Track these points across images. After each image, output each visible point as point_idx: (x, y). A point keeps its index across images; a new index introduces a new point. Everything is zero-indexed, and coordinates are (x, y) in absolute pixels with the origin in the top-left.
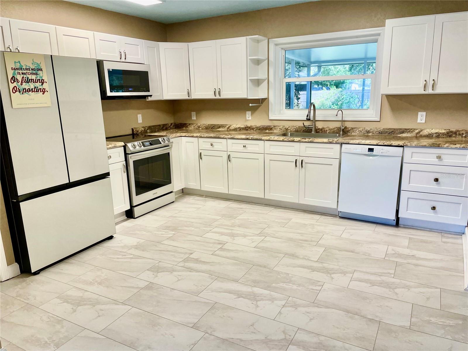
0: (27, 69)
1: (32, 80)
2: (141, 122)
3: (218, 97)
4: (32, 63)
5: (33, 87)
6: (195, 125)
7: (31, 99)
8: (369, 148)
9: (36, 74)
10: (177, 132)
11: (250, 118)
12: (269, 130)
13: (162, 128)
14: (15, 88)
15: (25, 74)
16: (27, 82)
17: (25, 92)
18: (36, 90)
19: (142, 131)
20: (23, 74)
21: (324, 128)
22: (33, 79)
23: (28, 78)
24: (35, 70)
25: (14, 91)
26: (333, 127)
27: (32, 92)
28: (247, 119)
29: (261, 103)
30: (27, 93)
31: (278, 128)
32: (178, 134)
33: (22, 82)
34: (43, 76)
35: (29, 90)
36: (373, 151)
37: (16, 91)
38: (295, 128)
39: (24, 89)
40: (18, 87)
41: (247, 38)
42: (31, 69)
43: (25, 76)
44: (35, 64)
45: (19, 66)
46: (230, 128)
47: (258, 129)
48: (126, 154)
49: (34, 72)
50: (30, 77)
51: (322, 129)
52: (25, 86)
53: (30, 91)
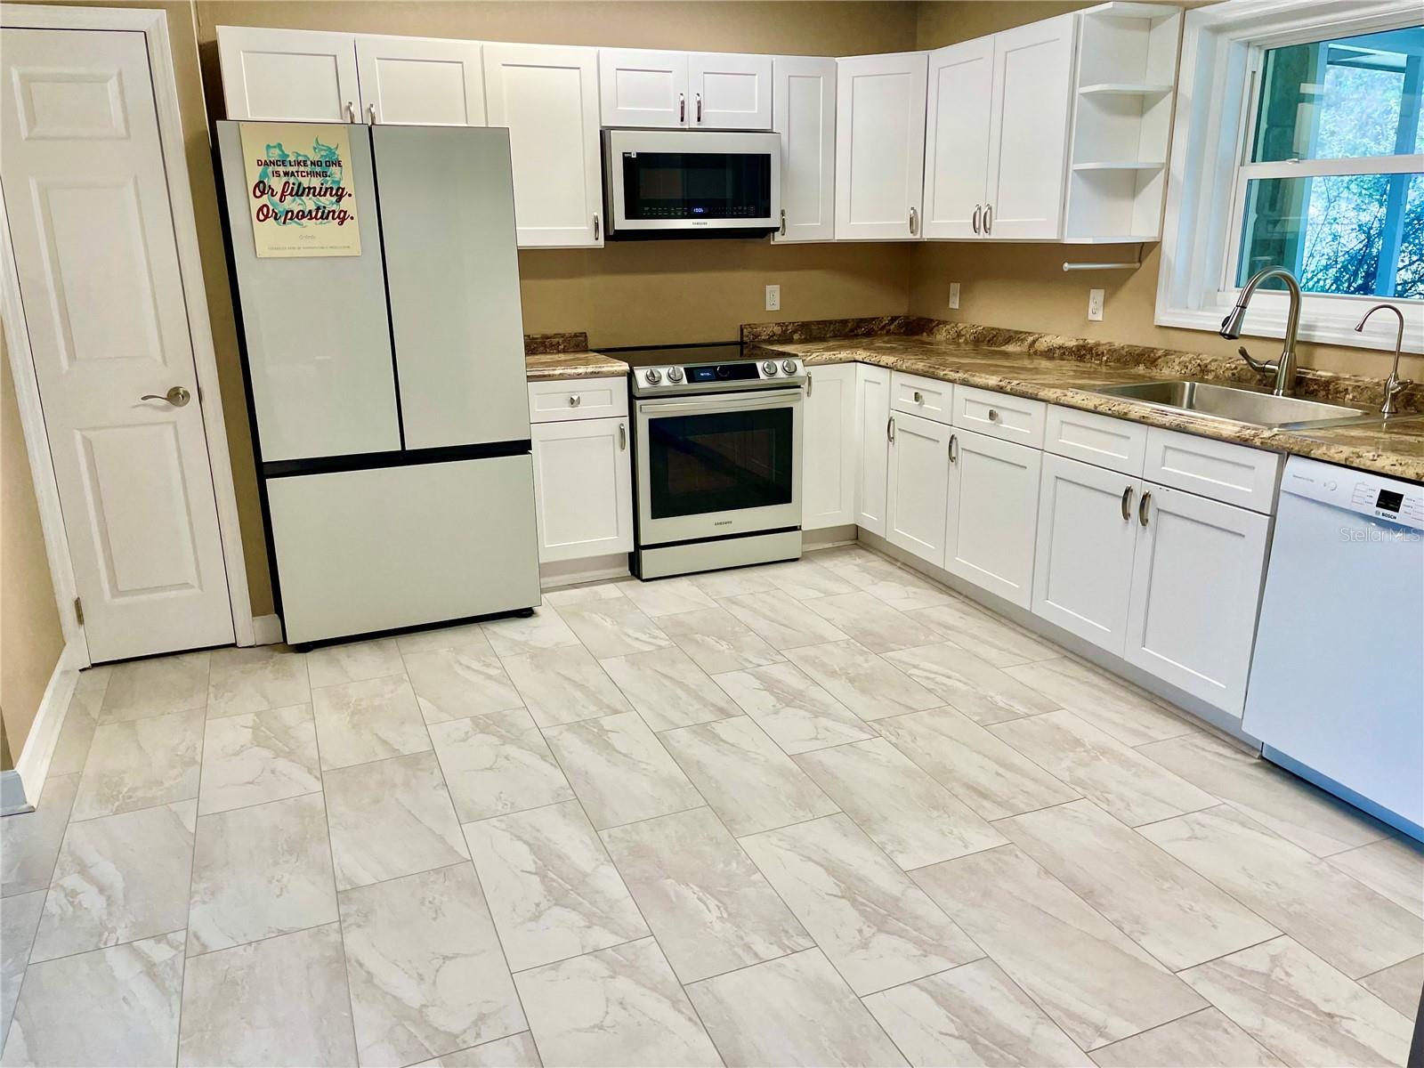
0: (299, 163)
1: (312, 191)
2: (777, 307)
3: (982, 236)
4: (315, 149)
5: (313, 208)
6: (948, 327)
7: (307, 237)
8: (1382, 491)
9: (324, 175)
10: (841, 348)
11: (1099, 317)
12: (1148, 364)
13: (852, 331)
14: (265, 210)
15: (293, 174)
16: (297, 194)
17: (291, 219)
18: (322, 215)
19: (772, 336)
20: (286, 174)
21: (1338, 379)
22: (315, 188)
23: (300, 184)
24: (321, 166)
25: (262, 217)
26: (1376, 380)
27: (311, 219)
28: (1091, 317)
29: (1137, 260)
30: (296, 222)
31: (1177, 361)
32: (843, 355)
33: (282, 195)
34: (340, 180)
35: (301, 213)
36: (1399, 505)
37: (266, 217)
38: (1233, 366)
39: (287, 212)
40: (271, 208)
41: (1079, 16)
42: (309, 163)
43: (292, 180)
44: (322, 150)
45: (280, 156)
46: (1037, 344)
47: (1115, 357)
48: (632, 398)
49: (318, 169)
50: (306, 182)
51: (1327, 383)
52: (292, 204)
53: (303, 217)
